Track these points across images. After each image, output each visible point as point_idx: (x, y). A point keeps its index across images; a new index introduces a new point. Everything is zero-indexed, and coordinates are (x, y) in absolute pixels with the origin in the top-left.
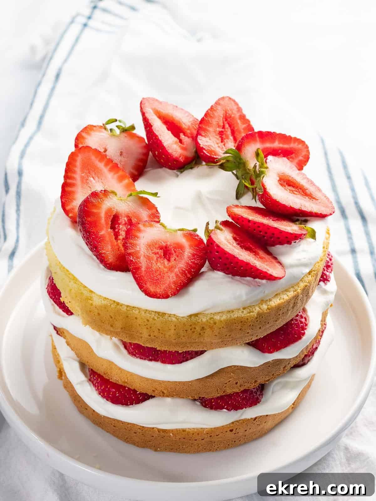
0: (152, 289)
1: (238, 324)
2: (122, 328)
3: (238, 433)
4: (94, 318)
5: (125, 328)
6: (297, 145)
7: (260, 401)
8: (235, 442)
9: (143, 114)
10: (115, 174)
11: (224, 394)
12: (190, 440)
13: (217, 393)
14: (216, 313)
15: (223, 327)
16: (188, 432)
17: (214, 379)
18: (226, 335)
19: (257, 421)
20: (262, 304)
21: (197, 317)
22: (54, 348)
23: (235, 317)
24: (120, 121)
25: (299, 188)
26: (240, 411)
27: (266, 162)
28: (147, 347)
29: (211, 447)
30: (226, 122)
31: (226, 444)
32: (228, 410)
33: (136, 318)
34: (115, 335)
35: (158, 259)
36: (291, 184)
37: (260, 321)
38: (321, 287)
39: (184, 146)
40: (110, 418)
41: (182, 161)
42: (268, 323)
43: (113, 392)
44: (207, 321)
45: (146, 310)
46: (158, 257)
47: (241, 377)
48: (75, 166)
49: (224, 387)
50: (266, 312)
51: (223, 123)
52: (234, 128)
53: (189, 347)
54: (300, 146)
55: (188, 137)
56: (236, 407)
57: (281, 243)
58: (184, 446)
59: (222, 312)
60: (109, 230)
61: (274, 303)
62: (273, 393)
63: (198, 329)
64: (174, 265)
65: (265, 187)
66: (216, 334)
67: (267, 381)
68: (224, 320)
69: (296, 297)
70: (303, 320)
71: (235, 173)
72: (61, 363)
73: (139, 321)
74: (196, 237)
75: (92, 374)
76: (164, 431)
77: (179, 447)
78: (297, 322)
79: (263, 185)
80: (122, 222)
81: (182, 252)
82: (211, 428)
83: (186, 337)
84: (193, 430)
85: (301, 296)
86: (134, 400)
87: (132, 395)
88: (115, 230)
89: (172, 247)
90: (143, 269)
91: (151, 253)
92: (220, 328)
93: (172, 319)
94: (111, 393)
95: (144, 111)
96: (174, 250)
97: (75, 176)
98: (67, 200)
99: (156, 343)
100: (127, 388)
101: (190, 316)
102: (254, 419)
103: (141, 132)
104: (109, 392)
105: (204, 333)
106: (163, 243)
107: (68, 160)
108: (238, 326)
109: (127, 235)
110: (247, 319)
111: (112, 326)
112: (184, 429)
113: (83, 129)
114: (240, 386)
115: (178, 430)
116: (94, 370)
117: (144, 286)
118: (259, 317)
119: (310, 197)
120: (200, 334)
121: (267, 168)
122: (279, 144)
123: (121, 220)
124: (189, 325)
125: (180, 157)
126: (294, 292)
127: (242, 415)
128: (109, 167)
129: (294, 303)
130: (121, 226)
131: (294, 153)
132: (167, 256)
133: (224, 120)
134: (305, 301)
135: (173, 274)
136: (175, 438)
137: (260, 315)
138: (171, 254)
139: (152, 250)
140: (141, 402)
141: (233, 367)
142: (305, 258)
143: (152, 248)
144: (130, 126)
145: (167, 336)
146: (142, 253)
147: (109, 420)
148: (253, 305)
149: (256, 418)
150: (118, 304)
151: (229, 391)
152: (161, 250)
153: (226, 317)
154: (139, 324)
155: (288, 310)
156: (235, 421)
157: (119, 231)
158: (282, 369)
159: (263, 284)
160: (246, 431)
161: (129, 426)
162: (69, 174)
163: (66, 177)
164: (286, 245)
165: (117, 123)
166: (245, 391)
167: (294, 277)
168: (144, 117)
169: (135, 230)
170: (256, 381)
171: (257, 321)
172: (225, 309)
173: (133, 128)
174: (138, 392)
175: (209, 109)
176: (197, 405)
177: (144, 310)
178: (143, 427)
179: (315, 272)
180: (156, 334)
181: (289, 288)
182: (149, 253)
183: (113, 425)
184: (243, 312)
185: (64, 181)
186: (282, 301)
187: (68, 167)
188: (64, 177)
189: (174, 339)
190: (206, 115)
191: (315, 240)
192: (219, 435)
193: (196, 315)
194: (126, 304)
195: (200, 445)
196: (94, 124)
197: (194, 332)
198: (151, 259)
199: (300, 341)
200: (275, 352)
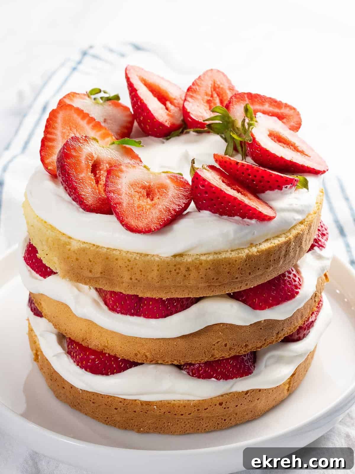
0: (133, 223)
1: (226, 266)
2: (101, 273)
3: (228, 408)
4: (72, 265)
5: (104, 272)
6: (289, 111)
7: (252, 373)
8: (225, 420)
9: (128, 79)
10: (97, 131)
11: (212, 359)
12: (175, 415)
13: (205, 356)
14: (202, 255)
15: (210, 268)
16: (173, 404)
17: (201, 339)
18: (213, 279)
19: (248, 396)
20: (252, 248)
21: (182, 258)
22: (31, 330)
23: (223, 258)
24: (105, 92)
25: (290, 145)
26: (231, 382)
27: (255, 117)
28: (128, 295)
29: (199, 425)
30: (214, 92)
31: (216, 423)
32: (218, 379)
33: (117, 259)
34: (95, 282)
35: (141, 197)
36: (283, 140)
37: (250, 266)
38: (316, 252)
39: (171, 114)
40: (89, 392)
41: (169, 126)
42: (259, 269)
43: (92, 359)
44: (193, 261)
45: (128, 252)
46: (141, 196)
47: (230, 338)
48: (56, 122)
49: (212, 349)
50: (255, 254)
51: (212, 92)
52: (223, 97)
53: (174, 293)
54: (292, 112)
55: (175, 106)
56: (226, 377)
57: (272, 189)
58: (169, 424)
59: (209, 254)
60: (90, 174)
61: (265, 246)
62: (266, 366)
63: (183, 269)
64: (157, 202)
65: (255, 137)
66: (203, 276)
67: (258, 348)
68: (211, 260)
69: (288, 244)
70: (297, 279)
71: (224, 137)
72: (37, 343)
73: (120, 263)
74: (181, 179)
75: (70, 343)
76: (148, 403)
77: (163, 426)
78: (290, 279)
79: (252, 135)
80: (103, 168)
81: (166, 191)
82: (199, 400)
83: (170, 280)
84: (179, 402)
85: (294, 244)
86: (115, 368)
87: (113, 363)
88: (96, 175)
89: (155, 187)
90: (124, 205)
91: (133, 192)
92: (206, 269)
93: (154, 259)
94: (90, 361)
95: (129, 76)
96: (157, 190)
97: (55, 131)
98: (47, 153)
99: (138, 288)
100: (107, 355)
101: (175, 256)
102: (245, 393)
103: (126, 101)
104: (87, 360)
105: (190, 274)
106: (146, 183)
107: (49, 116)
108: (225, 269)
109: (108, 175)
110: (236, 261)
111: (91, 271)
112: (170, 402)
113: (66, 96)
114: (230, 349)
115: (163, 402)
116: (72, 338)
117: (125, 220)
118: (248, 260)
119: (302, 154)
120: (185, 276)
121: (256, 122)
122: (269, 106)
123: (102, 166)
124: (173, 265)
125: (166, 122)
126: (285, 238)
127: (232, 387)
128: (91, 125)
129: (286, 251)
130: (102, 172)
131: (285, 118)
132: (151, 196)
133: (213, 89)
134: (298, 252)
135: (157, 211)
136: (160, 412)
137: (249, 257)
138: (154, 194)
139: (134, 189)
140: (122, 371)
141: (222, 325)
142: (296, 204)
143: (134, 187)
144: (114, 96)
145: (149, 278)
146: (124, 191)
147: (88, 395)
148: (242, 247)
149: (247, 392)
150: (98, 247)
151: (218, 355)
152: (144, 189)
153: (213, 258)
154: (120, 266)
155: (280, 257)
156: (225, 394)
157: (100, 177)
158: (275, 334)
159: (252, 224)
160: (237, 406)
161: (110, 399)
162: (49, 130)
163: (45, 132)
164: (276, 190)
165: (102, 94)
166: (235, 358)
167: (285, 222)
168: (129, 83)
169: (116, 170)
170: (246, 346)
171: (246, 264)
172: (212, 250)
173: (117, 98)
174: (119, 358)
175: (197, 79)
176: (183, 374)
177: (125, 252)
178: (125, 399)
179: (308, 222)
180: (138, 276)
181: (281, 235)
182: (131, 191)
183: (92, 401)
184: (231, 254)
185: (44, 136)
186: (273, 245)
187: (49, 123)
188: (44, 132)
189: (157, 282)
190: (193, 84)
191: (308, 189)
192: (207, 408)
193: (181, 255)
194: (106, 246)
195: (186, 423)
196: (77, 92)
197: (178, 273)
198: (134, 196)
199: (293, 300)
200: (267, 309)
